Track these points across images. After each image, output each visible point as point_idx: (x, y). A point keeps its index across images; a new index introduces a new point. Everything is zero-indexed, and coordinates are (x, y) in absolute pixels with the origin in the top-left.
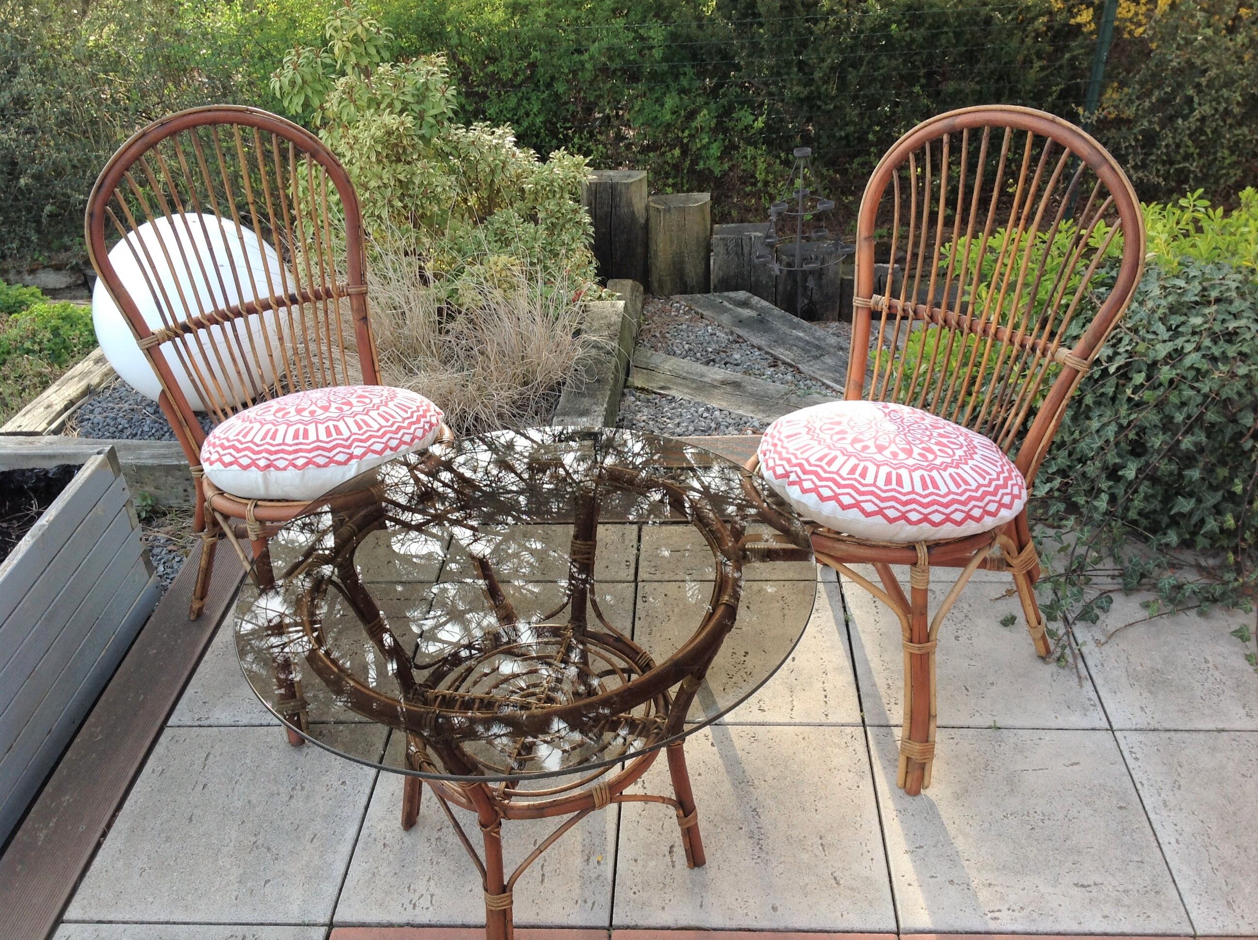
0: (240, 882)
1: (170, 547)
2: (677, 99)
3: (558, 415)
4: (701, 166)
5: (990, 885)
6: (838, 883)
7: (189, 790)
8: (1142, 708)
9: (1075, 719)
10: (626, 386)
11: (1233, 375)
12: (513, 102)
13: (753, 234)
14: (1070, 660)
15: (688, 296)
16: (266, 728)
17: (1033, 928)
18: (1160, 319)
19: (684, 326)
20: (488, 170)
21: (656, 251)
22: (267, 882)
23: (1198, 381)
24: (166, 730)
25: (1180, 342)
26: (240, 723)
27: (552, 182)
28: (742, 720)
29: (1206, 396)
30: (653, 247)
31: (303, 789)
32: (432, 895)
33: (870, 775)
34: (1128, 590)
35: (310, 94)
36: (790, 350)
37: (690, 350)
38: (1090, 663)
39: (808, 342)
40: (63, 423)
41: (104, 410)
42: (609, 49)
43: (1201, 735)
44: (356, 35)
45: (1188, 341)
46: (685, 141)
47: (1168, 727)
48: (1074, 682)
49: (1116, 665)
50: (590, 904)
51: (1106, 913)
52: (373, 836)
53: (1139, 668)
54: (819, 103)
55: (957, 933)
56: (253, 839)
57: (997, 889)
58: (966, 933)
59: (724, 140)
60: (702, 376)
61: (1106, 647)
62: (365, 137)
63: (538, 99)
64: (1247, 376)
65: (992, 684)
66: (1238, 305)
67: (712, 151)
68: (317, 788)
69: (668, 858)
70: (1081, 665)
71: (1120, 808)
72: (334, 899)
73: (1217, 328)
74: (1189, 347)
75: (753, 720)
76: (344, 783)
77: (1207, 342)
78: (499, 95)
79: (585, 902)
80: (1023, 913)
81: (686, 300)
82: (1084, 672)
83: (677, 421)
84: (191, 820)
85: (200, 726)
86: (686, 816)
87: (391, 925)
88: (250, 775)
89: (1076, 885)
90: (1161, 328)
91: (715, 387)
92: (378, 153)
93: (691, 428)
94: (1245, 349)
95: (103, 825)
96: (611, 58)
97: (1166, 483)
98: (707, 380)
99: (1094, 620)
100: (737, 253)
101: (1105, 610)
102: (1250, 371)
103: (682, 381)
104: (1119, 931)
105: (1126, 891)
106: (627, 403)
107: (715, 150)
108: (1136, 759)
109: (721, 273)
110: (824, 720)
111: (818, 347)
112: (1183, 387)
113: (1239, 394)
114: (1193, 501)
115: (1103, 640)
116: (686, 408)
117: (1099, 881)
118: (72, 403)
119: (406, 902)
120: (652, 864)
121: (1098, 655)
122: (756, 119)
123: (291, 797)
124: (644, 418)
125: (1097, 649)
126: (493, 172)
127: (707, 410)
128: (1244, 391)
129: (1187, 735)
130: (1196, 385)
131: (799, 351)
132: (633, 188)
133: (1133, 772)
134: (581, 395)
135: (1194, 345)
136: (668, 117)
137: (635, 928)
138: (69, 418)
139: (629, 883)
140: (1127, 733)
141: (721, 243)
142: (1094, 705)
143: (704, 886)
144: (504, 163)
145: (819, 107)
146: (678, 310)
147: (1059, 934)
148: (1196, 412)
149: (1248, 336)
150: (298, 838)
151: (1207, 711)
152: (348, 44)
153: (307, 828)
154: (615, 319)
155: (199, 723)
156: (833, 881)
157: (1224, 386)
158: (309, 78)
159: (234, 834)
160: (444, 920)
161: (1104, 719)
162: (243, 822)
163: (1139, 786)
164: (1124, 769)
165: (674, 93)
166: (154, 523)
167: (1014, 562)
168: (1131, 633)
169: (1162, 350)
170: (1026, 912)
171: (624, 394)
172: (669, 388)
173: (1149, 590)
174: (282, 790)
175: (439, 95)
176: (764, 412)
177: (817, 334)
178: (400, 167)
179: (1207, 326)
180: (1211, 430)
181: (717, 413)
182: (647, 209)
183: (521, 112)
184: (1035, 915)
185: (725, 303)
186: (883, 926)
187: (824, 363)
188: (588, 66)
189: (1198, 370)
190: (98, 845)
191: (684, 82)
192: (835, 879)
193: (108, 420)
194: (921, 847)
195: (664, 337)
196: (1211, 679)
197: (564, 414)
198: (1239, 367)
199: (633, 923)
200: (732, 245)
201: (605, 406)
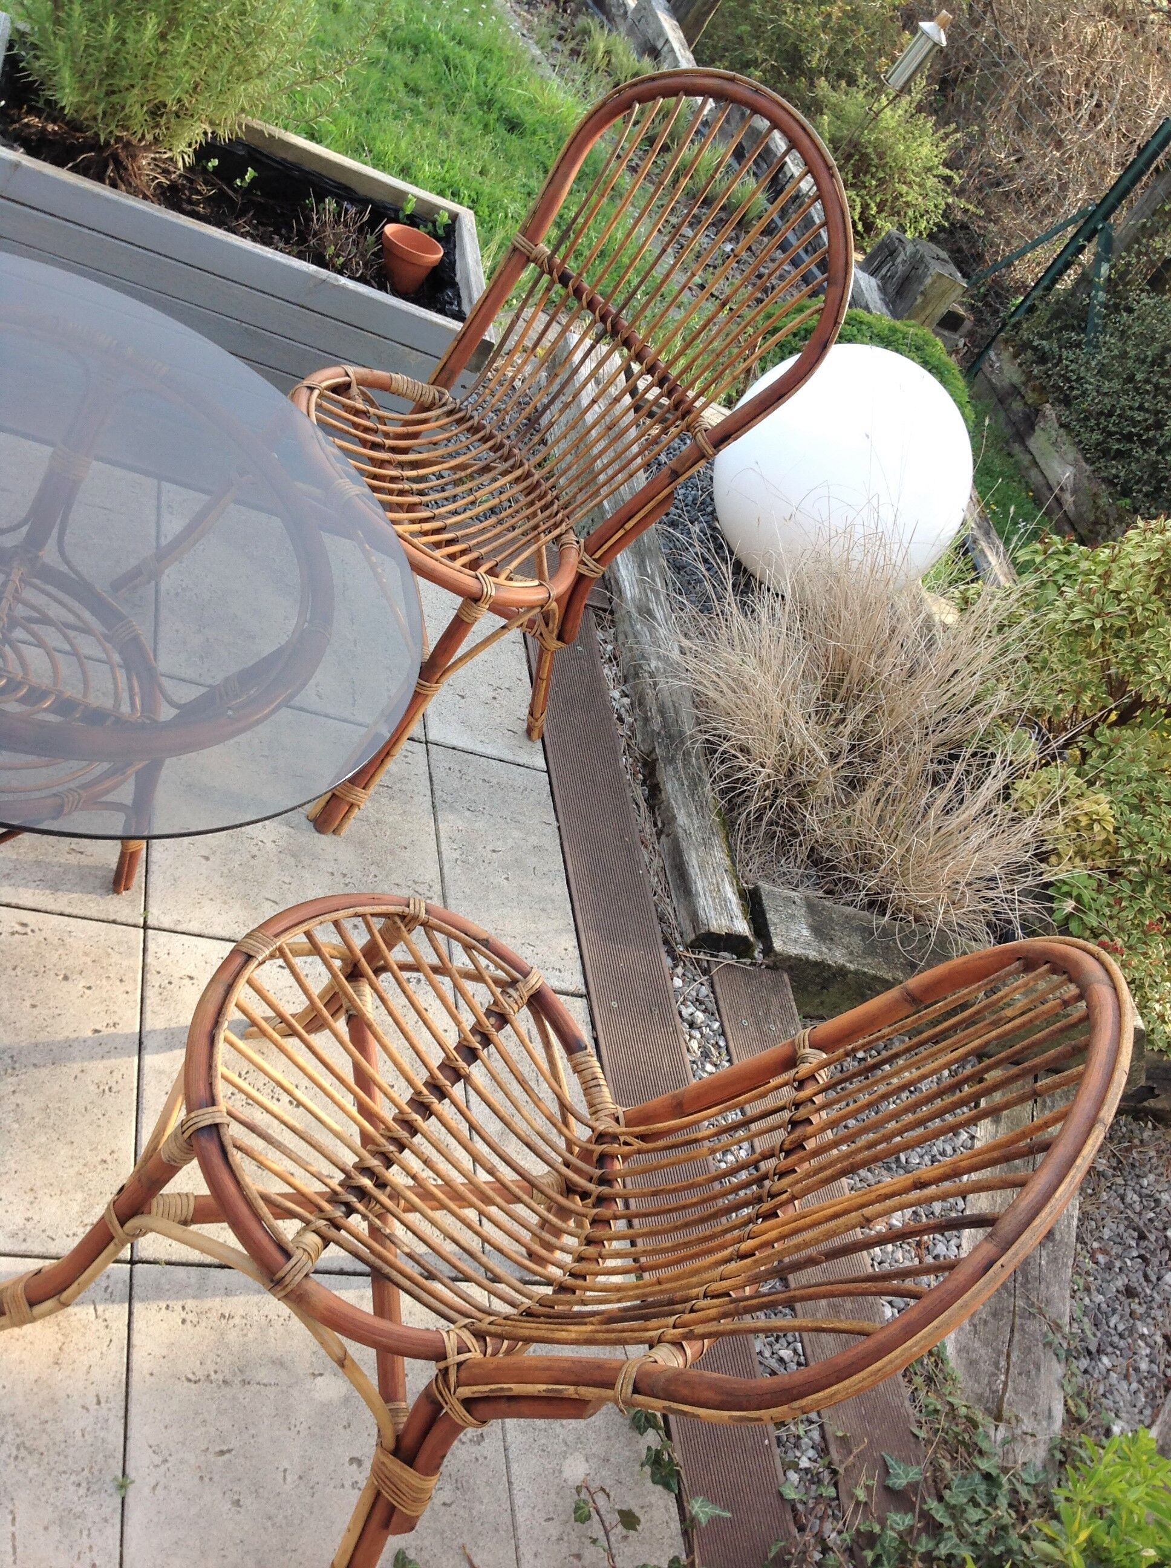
65: (237, 1504)
85: (159, 505)
155: (164, 506)
201: (852, 967)
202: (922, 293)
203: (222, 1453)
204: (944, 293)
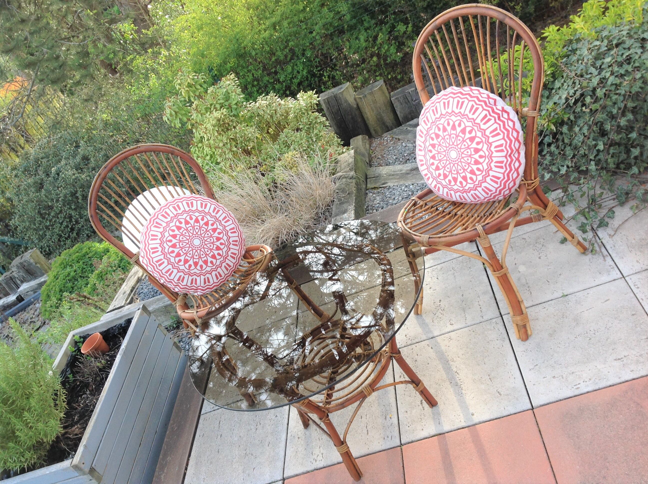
0: (243, 472)
1: (189, 336)
2: (365, 34)
3: (333, 217)
4: (389, 60)
5: (573, 373)
6: (500, 394)
7: (215, 440)
8: (637, 261)
9: (605, 278)
10: (367, 190)
11: (635, 80)
12: (289, 69)
13: (410, 90)
14: (597, 249)
15: (390, 132)
17: (597, 387)
18: (592, 65)
19: (391, 148)
20: (269, 117)
21: (367, 117)
22: (254, 469)
23: (618, 89)
24: (201, 416)
25: (603, 74)
27: (301, 109)
28: (443, 332)
29: (624, 96)
30: (365, 116)
31: (260, 424)
32: (322, 454)
33: (508, 339)
34: (622, 204)
35: (181, 117)
37: (396, 158)
38: (608, 247)
40: (132, 298)
41: (147, 286)
42: (324, 26)
44: (188, 83)
45: (606, 72)
46: (377, 52)
48: (601, 259)
49: (621, 243)
50: (390, 438)
51: (632, 369)
52: (293, 435)
53: (633, 241)
54: (434, 6)
55: (561, 400)
56: (245, 452)
57: (577, 373)
58: (565, 399)
59: (395, 43)
60: (401, 170)
61: (615, 236)
62: (209, 126)
63: (300, 63)
64: (642, 77)
65: (560, 275)
66: (629, 43)
67: (391, 51)
68: (266, 422)
69: (421, 407)
70: (603, 250)
71: (633, 315)
72: (283, 467)
73: (619, 59)
74: (608, 75)
75: (449, 330)
77: (616, 69)
78: (282, 69)
79: (388, 437)
80: (591, 382)
81: (390, 134)
82: (605, 253)
83: (393, 197)
84: (218, 452)
86: (417, 386)
87: (308, 472)
89: (616, 360)
90: (592, 70)
91: (408, 174)
92: (217, 131)
93: (400, 199)
94: (637, 64)
95: (185, 465)
96: (327, 29)
97: (625, 144)
98: (403, 172)
99: (607, 225)
100: (406, 103)
101: (612, 218)
102: (642, 74)
103: (393, 177)
104: (640, 376)
105: (641, 355)
106: (369, 197)
107: (393, 50)
108: (638, 288)
109: (402, 115)
110: (482, 320)
112: (611, 95)
113: (641, 88)
114: (638, 148)
115: (613, 233)
116: (396, 189)
117: (626, 354)
118: (133, 288)
119: (312, 460)
120: (414, 411)
121: (612, 242)
122: (408, 27)
123: (256, 429)
124: (378, 202)
125: (610, 239)
126: (272, 117)
127: (406, 186)
128: (643, 86)
130: (617, 92)
132: (345, 93)
133: (637, 295)
134: (342, 203)
135: (610, 73)
136: (364, 44)
137: (412, 442)
138: (134, 295)
139: (405, 423)
140: (631, 277)
141: (396, 100)
142: (613, 268)
143: (439, 414)
144: (276, 111)
145: (436, 8)
146: (387, 141)
147: (610, 386)
148: (622, 105)
149: (637, 57)
150: (263, 446)
152: (187, 89)
153: (265, 441)
154: (351, 160)
155: (213, 409)
156: (498, 394)
157: (632, 87)
158: (177, 110)
159: (237, 452)
160: (330, 463)
161: (619, 273)
162: (239, 446)
163: (641, 301)
164: (633, 295)
165: (363, 32)
166: (181, 328)
167: (545, 215)
168: (627, 225)
169: (595, 81)
170: (592, 380)
171: (367, 194)
172: (387, 183)
173: (633, 199)
174: (252, 427)
175: (234, 94)
178: (230, 133)
179: (614, 60)
180: (634, 111)
181: (411, 186)
182: (355, 99)
183: (295, 72)
184: (597, 380)
185: (409, 128)
186: (525, 408)
188: (317, 38)
189: (616, 84)
190: (185, 474)
191: (366, 24)
192: (499, 392)
193: (150, 290)
194: (537, 365)
195: (383, 157)
197: (336, 216)
198: (637, 74)
199: (410, 441)
200: (401, 100)
201: (354, 204)
202: (36, 264)
203: (548, 282)
204: (37, 256)
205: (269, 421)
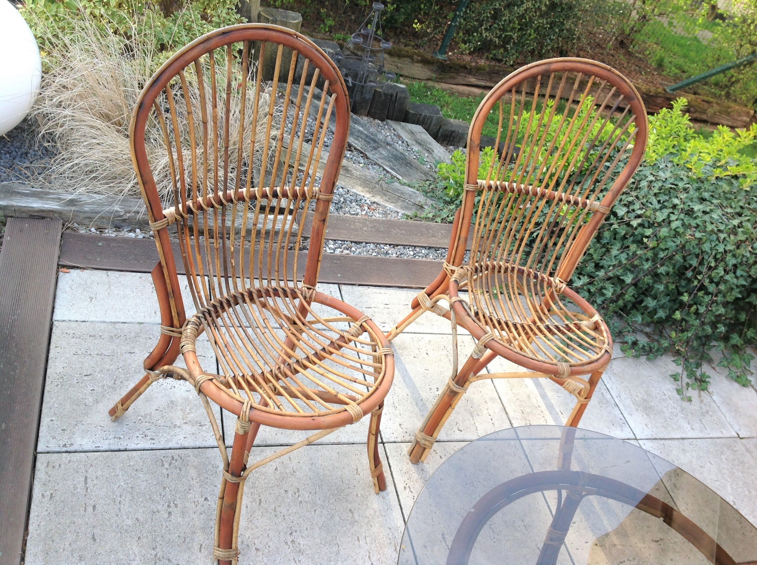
7: (82, 512)
8: (646, 425)
9: (618, 433)
16: (126, 453)
24: (39, 456)
25: (666, 211)
26: (100, 449)
29: (678, 246)
31: (176, 506)
36: (357, 139)
38: (613, 395)
39: (367, 136)
43: (676, 442)
47: (661, 437)
49: (626, 396)
52: (245, 543)
56: (153, 552)
64: (700, 238)
68: (188, 504)
76: (206, 499)
84: (94, 540)
85: (66, 452)
88: (129, 496)
89: (653, 541)
97: (640, 288)
111: (374, 141)
114: (655, 301)
121: (616, 390)
123: (170, 513)
125: (613, 386)
129: (670, 442)
131: (363, 142)
133: (655, 466)
140: (644, 441)
142: (624, 423)
151: (675, 427)
153: (193, 540)
155: (64, 449)
159: (136, 550)
161: (631, 432)
162: (139, 538)
163: (660, 475)
169: (660, 216)
172: (303, 165)
174: (160, 507)
176: (370, 193)
177: (371, 130)
182: (260, 17)
185: (306, 94)
187: (381, 154)
196: (670, 406)
205: (193, 505)
